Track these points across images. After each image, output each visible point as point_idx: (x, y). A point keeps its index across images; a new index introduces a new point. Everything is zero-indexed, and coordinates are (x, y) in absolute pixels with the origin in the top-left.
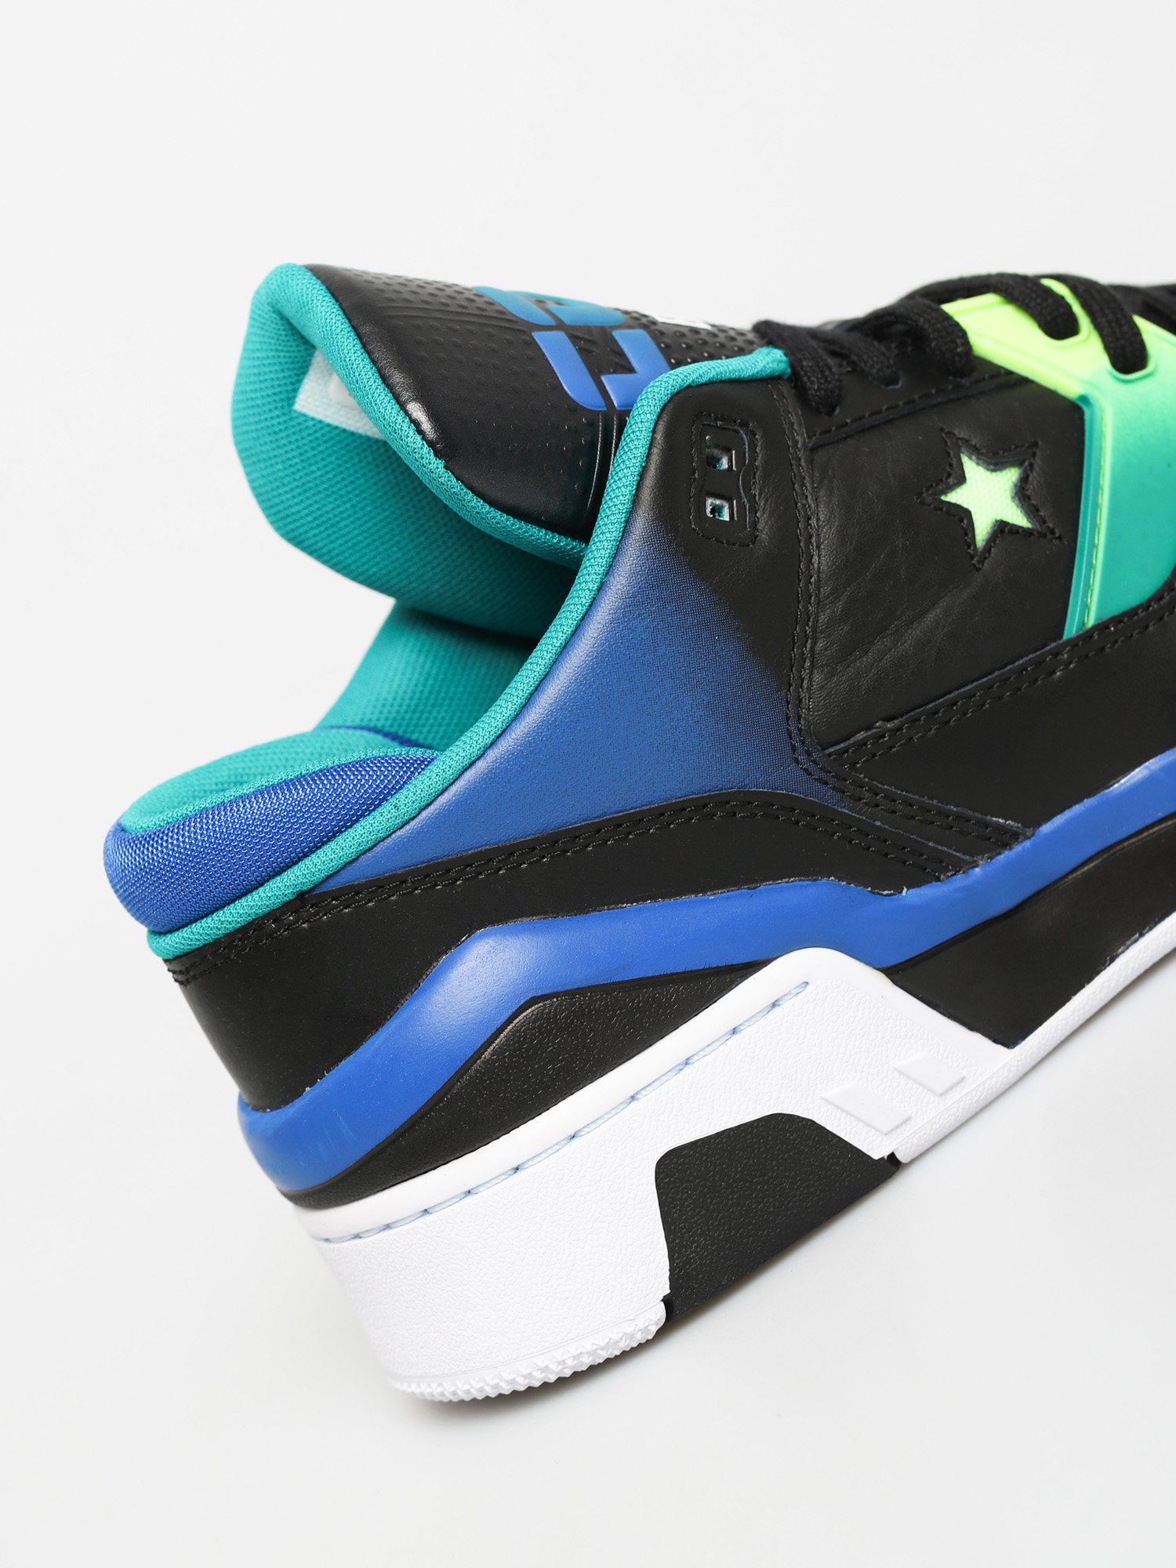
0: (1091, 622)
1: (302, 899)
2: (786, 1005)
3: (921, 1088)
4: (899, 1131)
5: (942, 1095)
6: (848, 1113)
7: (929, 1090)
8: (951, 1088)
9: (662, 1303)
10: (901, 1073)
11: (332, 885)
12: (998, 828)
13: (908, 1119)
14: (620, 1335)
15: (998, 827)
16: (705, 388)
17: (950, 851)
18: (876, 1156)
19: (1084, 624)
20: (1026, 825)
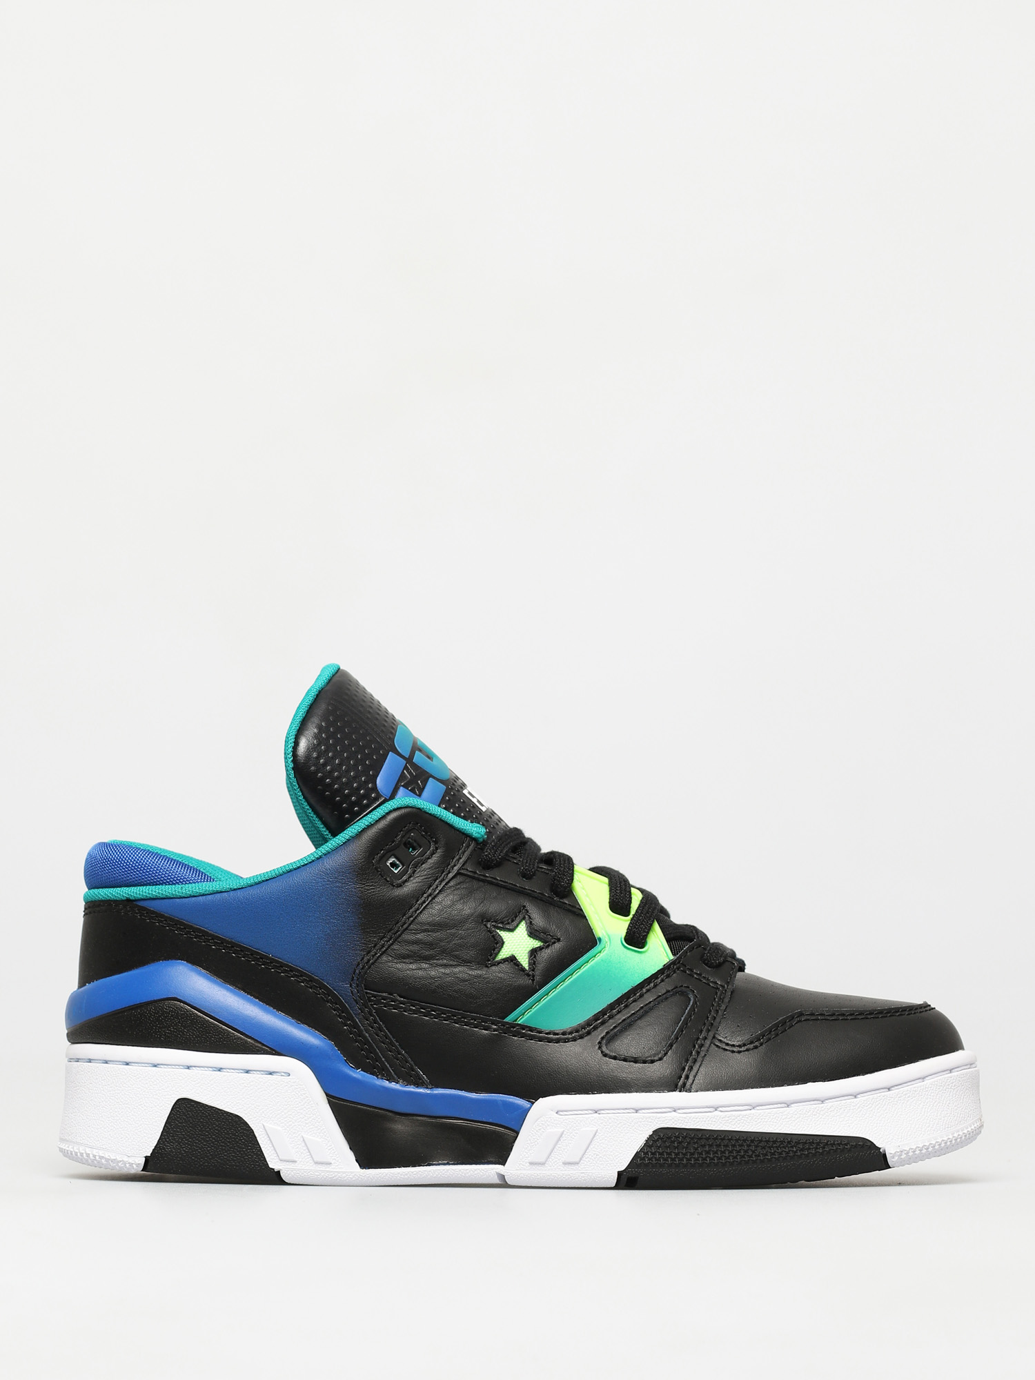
0: (520, 1022)
1: (129, 901)
2: (274, 1077)
3: (308, 1154)
4: (288, 1163)
5: (316, 1163)
6: (270, 1139)
7: (312, 1157)
8: (322, 1163)
9: (144, 1159)
10: (304, 1140)
11: (141, 904)
12: (418, 1075)
13: (295, 1162)
14: (121, 1159)
15: (417, 1073)
16: (427, 815)
17: (390, 1068)
18: (271, 1166)
19: (516, 1020)
20: (431, 1083)
